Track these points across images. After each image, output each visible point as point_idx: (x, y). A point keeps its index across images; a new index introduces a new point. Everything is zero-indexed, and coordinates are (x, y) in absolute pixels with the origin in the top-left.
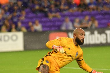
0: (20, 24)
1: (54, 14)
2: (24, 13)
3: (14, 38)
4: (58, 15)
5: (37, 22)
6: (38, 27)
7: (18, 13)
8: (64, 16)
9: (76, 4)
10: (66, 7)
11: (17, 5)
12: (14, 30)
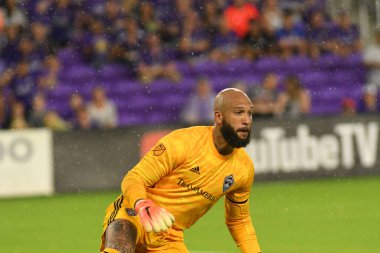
0: (39, 103)
1: (156, 69)
2: (54, 64)
3: (21, 150)
4: (172, 70)
5: (99, 93)
6: (104, 112)
7: (34, 65)
8: (192, 74)
9: (233, 33)
10: (201, 45)
11: (32, 38)
12: (19, 121)
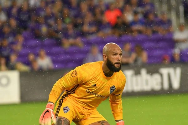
1: (71, 41)
8: (89, 44)
9: (109, 23)
10: (93, 29)
